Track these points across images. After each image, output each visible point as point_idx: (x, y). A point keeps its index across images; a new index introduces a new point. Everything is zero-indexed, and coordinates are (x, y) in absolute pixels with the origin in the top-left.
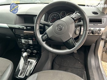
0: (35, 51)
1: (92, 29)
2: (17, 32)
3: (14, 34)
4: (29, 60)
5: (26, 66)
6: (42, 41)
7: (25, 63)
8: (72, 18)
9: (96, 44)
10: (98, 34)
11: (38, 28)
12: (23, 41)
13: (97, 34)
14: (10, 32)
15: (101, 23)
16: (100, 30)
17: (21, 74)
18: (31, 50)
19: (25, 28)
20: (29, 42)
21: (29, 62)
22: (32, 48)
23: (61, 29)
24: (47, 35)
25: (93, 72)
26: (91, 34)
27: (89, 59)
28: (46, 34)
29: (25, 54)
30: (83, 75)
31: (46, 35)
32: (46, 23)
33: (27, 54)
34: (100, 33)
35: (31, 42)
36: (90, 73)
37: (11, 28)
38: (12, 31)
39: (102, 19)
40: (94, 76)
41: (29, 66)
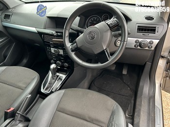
0: (66, 64)
1: (140, 40)
2: (47, 39)
3: (43, 40)
4: (58, 74)
5: (54, 80)
6: (70, 51)
7: (52, 77)
8: (107, 24)
9: (152, 63)
10: (149, 47)
11: (67, 34)
12: (53, 50)
13: (147, 48)
14: (39, 38)
15: (155, 33)
16: (151, 43)
17: (47, 89)
18: (61, 62)
19: (55, 34)
20: (59, 52)
21: (58, 76)
22: (62, 60)
23: (93, 38)
24: (77, 44)
25: (141, 102)
26: (139, 47)
27: (141, 84)
28: (76, 42)
29: (53, 66)
30: (129, 104)
31: (75, 44)
32: (79, 28)
33: (55, 66)
34: (152, 47)
35: (61, 52)
36: (137, 103)
37: (40, 34)
38: (41, 36)
39: (157, 26)
40: (142, 106)
41: (57, 81)
